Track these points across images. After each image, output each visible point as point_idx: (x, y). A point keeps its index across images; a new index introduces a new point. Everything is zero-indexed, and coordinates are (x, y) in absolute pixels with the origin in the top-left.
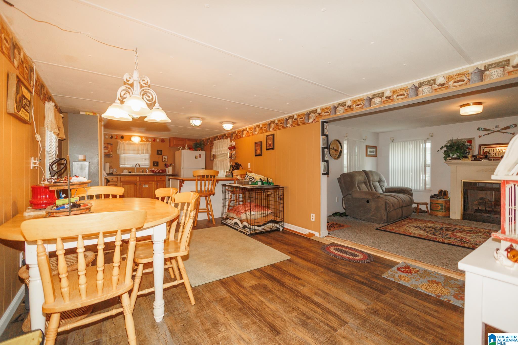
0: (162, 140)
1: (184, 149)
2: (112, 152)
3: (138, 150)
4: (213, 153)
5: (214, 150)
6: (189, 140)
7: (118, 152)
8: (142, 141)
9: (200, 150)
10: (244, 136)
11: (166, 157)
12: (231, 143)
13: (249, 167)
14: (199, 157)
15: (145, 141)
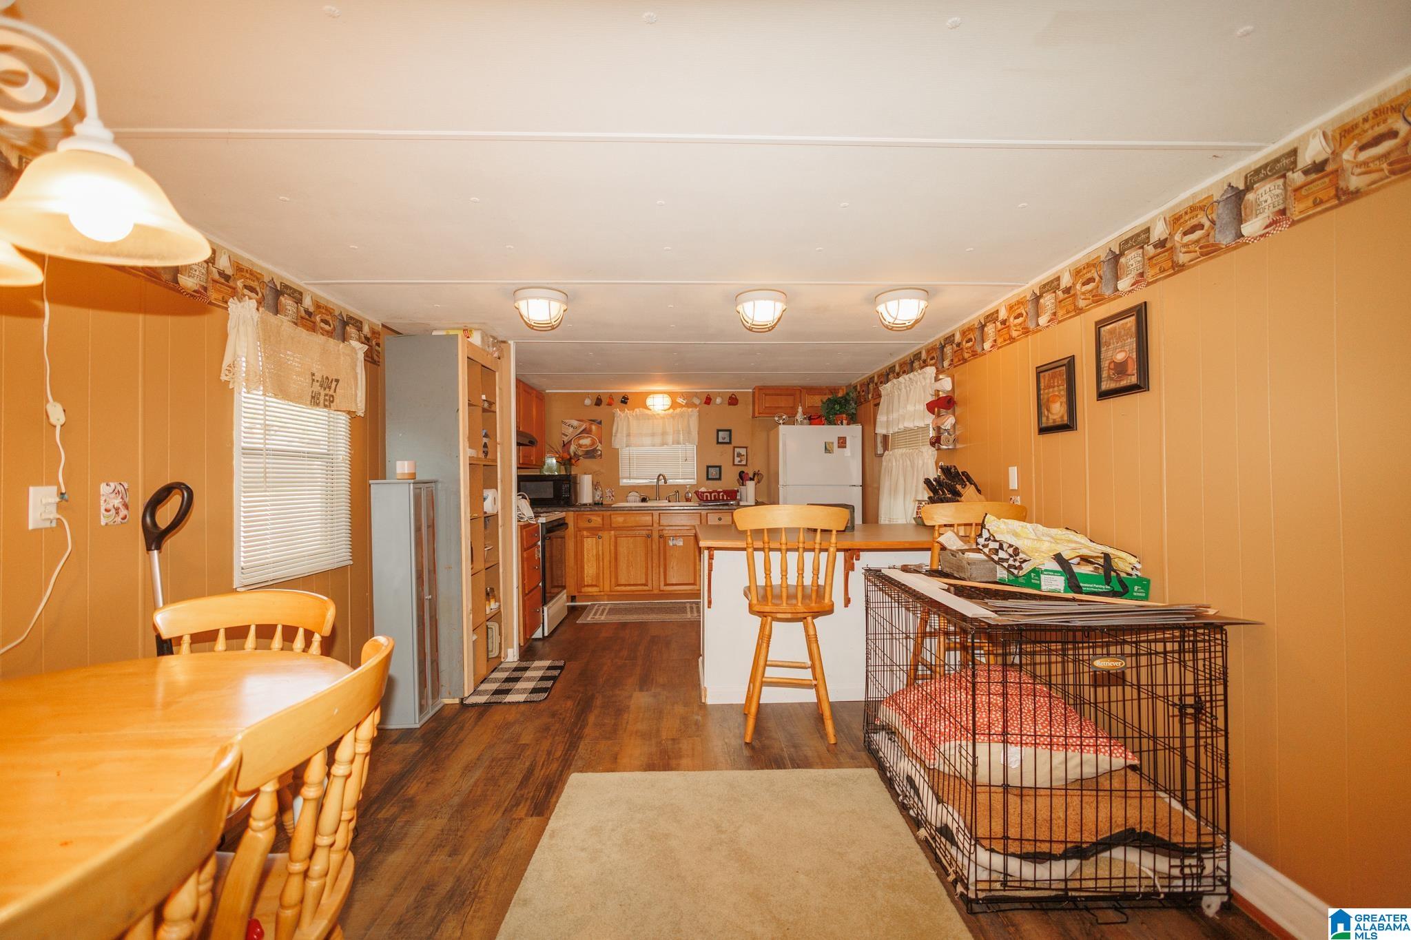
0: (730, 398)
1: (791, 421)
2: (601, 442)
3: (664, 434)
4: (881, 430)
5: (881, 418)
6: (812, 390)
7: (619, 441)
8: (674, 405)
9: (845, 422)
10: (987, 346)
11: (743, 451)
12: (938, 386)
13: (1014, 484)
14: (839, 447)
15: (682, 406)
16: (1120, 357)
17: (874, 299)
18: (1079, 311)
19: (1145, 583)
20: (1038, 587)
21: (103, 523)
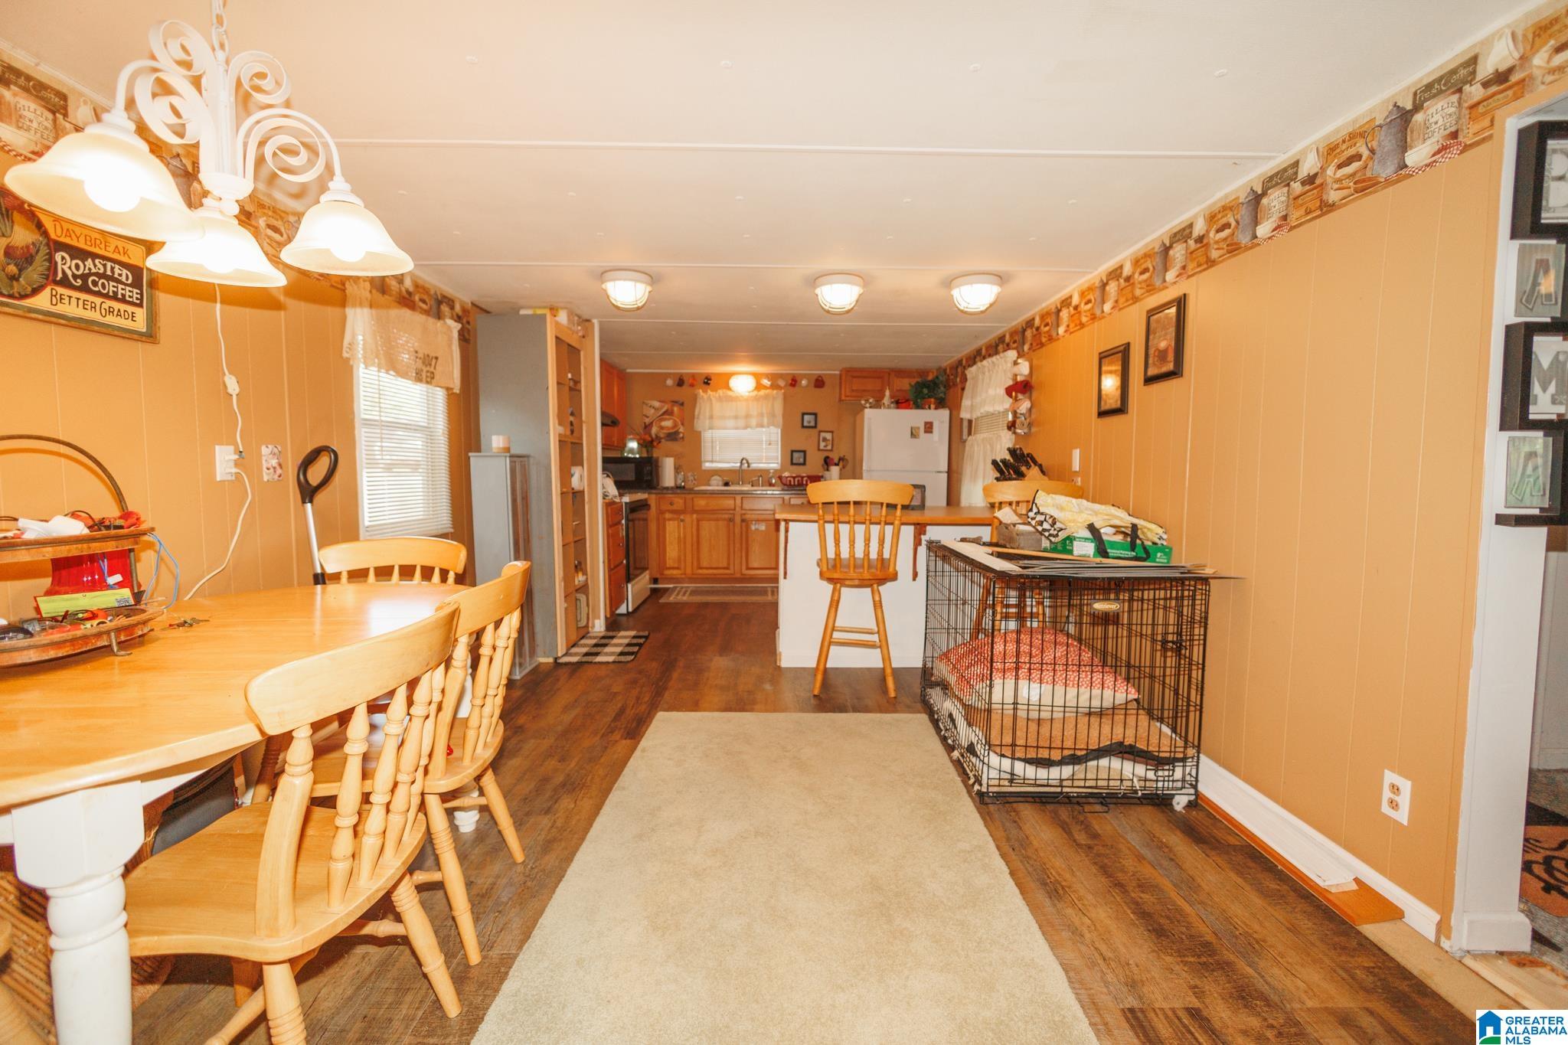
0: (817, 380)
1: (877, 404)
2: (683, 424)
3: (748, 416)
4: (965, 415)
5: (966, 403)
6: (901, 373)
7: (701, 424)
8: (759, 387)
9: (932, 406)
10: (1061, 330)
11: (829, 436)
12: (1016, 370)
13: (1076, 466)
14: (926, 432)
15: (765, 388)
16: (1163, 345)
17: (949, 283)
18: (1136, 300)
19: (1167, 551)
20: (1071, 552)
21: (265, 479)
